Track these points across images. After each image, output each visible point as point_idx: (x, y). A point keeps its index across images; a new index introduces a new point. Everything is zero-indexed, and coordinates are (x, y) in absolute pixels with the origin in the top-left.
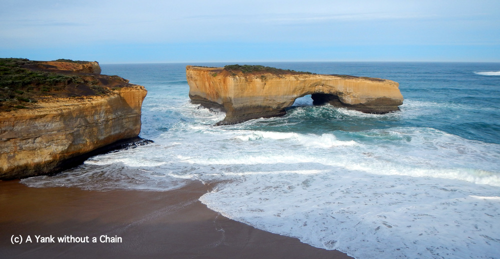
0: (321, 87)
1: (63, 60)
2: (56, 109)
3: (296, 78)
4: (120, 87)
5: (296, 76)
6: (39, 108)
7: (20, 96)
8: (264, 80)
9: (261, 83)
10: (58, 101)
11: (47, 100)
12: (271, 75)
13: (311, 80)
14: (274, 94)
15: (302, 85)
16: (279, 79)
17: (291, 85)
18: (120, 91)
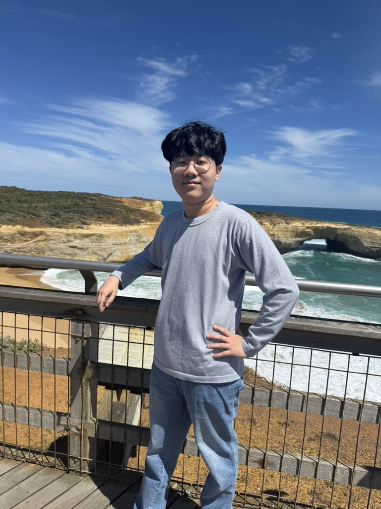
0: (327, 233)
1: (136, 198)
3: (302, 223)
4: (152, 220)
5: (303, 222)
6: (91, 229)
7: (83, 220)
8: (273, 224)
9: (270, 226)
10: (105, 226)
11: (98, 224)
12: (280, 219)
13: (318, 227)
14: (280, 236)
15: (307, 230)
16: (286, 224)
17: (297, 230)
18: (152, 223)
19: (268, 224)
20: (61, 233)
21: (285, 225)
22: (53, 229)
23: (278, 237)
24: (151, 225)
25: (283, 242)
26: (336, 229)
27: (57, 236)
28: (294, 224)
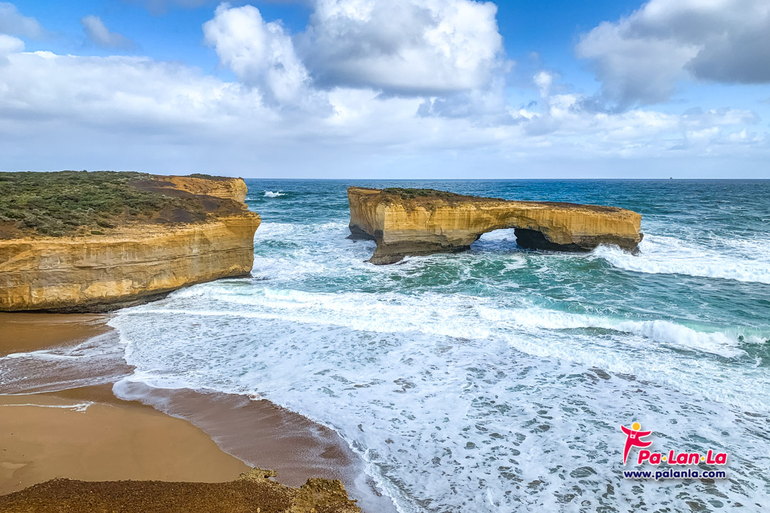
0: (515, 219)
1: (197, 176)
2: (136, 236)
3: (476, 206)
4: (227, 214)
5: (477, 203)
6: (118, 234)
7: (102, 220)
8: (431, 209)
9: (426, 213)
10: (142, 227)
11: (131, 226)
12: (441, 201)
13: (500, 210)
15: (485, 216)
16: (452, 207)
17: (469, 216)
18: (227, 218)
19: (423, 209)
20: (61, 245)
21: (450, 209)
22: (47, 240)
23: (441, 229)
24: (226, 221)
26: (527, 210)
27: (55, 250)
28: (464, 208)
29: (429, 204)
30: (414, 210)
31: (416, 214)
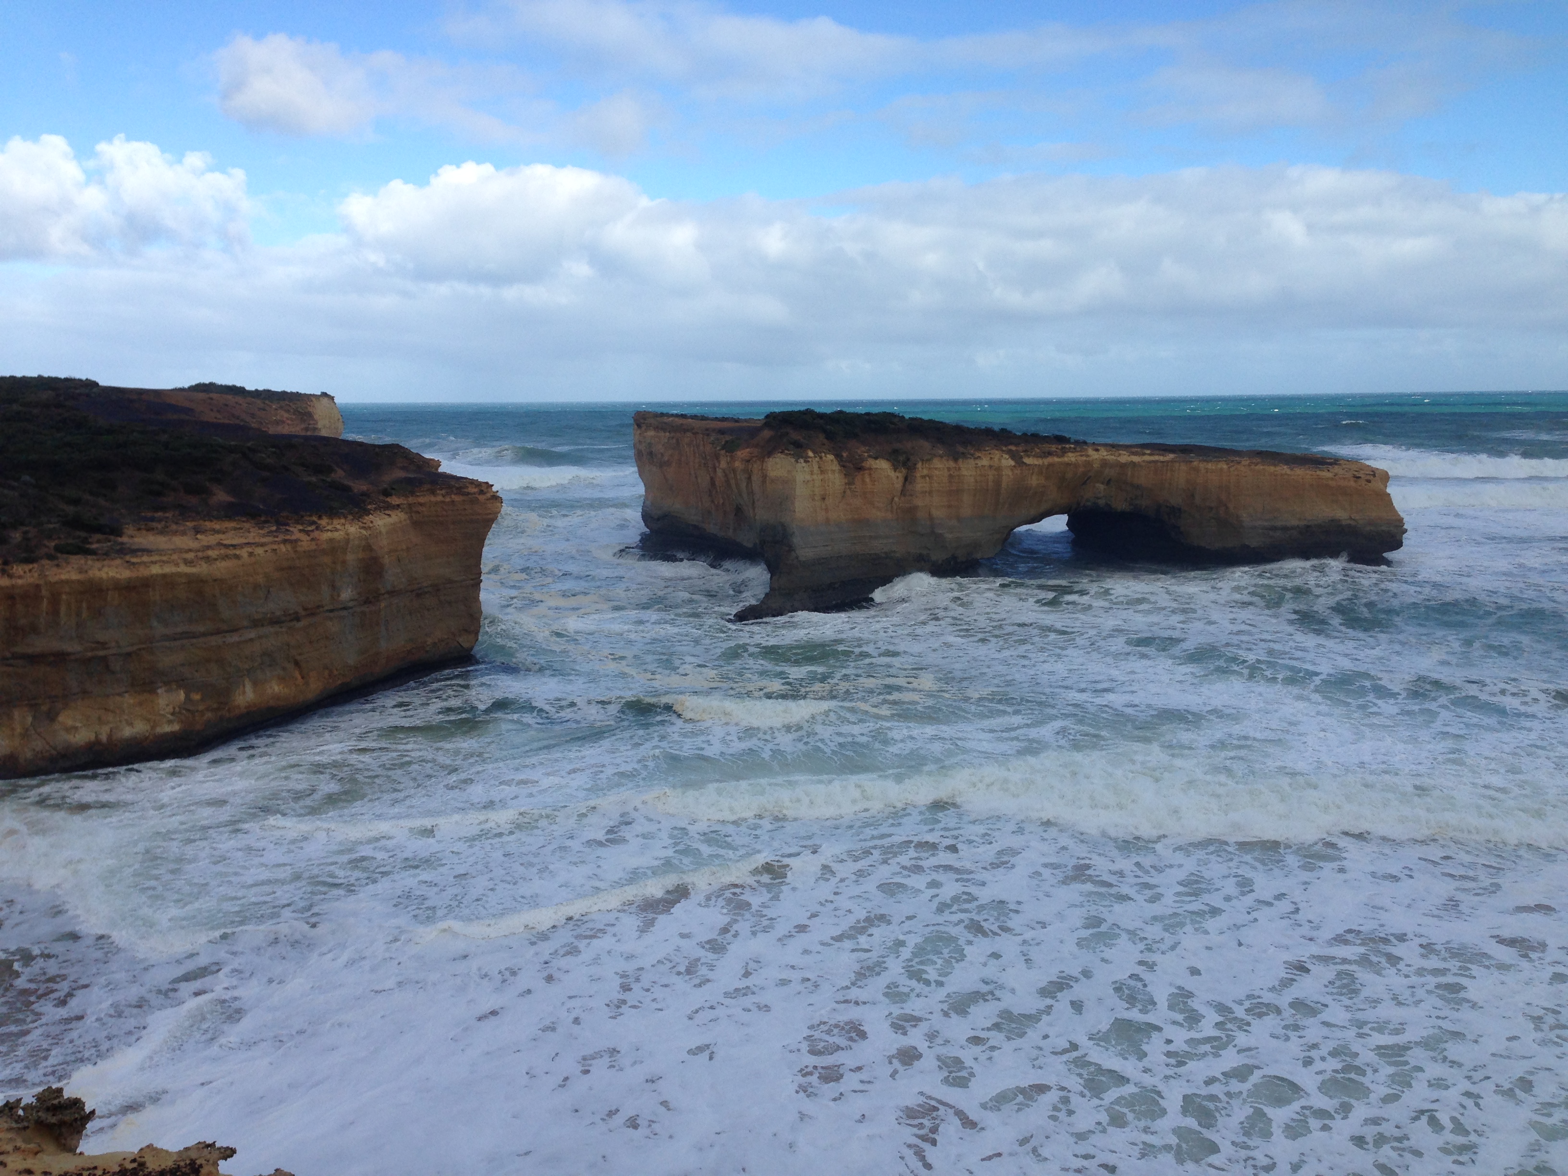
0: (1102, 487)
1: (212, 388)
2: (190, 556)
3: (1013, 456)
4: (410, 486)
5: (1013, 448)
6: (134, 552)
7: (71, 509)
8: (904, 464)
9: (892, 474)
10: (197, 531)
11: (160, 526)
12: (926, 445)
13: (1068, 464)
14: (936, 513)
15: (1034, 481)
16: (956, 460)
17: (998, 483)
18: (411, 500)
19: (883, 465)
21: (952, 464)
23: (931, 518)
24: (410, 505)
25: (949, 536)
26: (1133, 464)
28: (985, 462)
29: (896, 452)
30: (860, 469)
31: (867, 480)
